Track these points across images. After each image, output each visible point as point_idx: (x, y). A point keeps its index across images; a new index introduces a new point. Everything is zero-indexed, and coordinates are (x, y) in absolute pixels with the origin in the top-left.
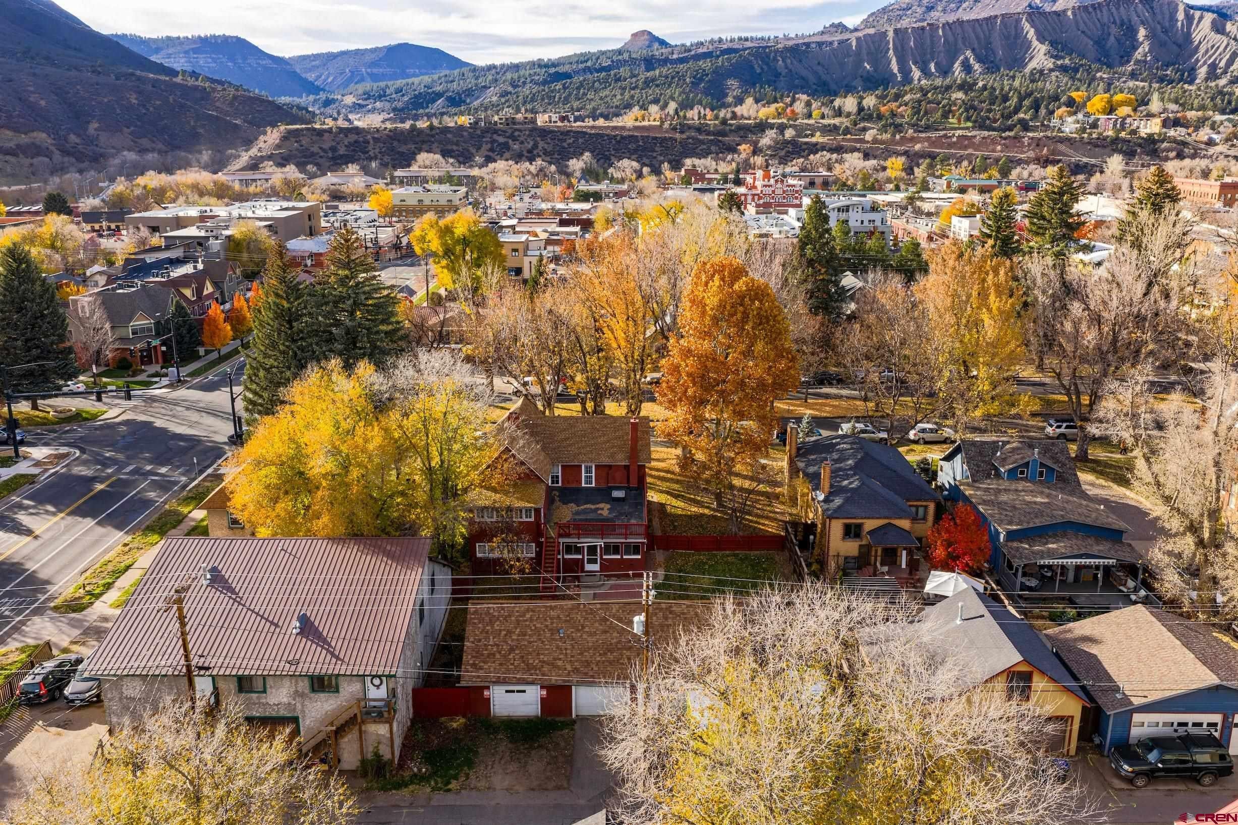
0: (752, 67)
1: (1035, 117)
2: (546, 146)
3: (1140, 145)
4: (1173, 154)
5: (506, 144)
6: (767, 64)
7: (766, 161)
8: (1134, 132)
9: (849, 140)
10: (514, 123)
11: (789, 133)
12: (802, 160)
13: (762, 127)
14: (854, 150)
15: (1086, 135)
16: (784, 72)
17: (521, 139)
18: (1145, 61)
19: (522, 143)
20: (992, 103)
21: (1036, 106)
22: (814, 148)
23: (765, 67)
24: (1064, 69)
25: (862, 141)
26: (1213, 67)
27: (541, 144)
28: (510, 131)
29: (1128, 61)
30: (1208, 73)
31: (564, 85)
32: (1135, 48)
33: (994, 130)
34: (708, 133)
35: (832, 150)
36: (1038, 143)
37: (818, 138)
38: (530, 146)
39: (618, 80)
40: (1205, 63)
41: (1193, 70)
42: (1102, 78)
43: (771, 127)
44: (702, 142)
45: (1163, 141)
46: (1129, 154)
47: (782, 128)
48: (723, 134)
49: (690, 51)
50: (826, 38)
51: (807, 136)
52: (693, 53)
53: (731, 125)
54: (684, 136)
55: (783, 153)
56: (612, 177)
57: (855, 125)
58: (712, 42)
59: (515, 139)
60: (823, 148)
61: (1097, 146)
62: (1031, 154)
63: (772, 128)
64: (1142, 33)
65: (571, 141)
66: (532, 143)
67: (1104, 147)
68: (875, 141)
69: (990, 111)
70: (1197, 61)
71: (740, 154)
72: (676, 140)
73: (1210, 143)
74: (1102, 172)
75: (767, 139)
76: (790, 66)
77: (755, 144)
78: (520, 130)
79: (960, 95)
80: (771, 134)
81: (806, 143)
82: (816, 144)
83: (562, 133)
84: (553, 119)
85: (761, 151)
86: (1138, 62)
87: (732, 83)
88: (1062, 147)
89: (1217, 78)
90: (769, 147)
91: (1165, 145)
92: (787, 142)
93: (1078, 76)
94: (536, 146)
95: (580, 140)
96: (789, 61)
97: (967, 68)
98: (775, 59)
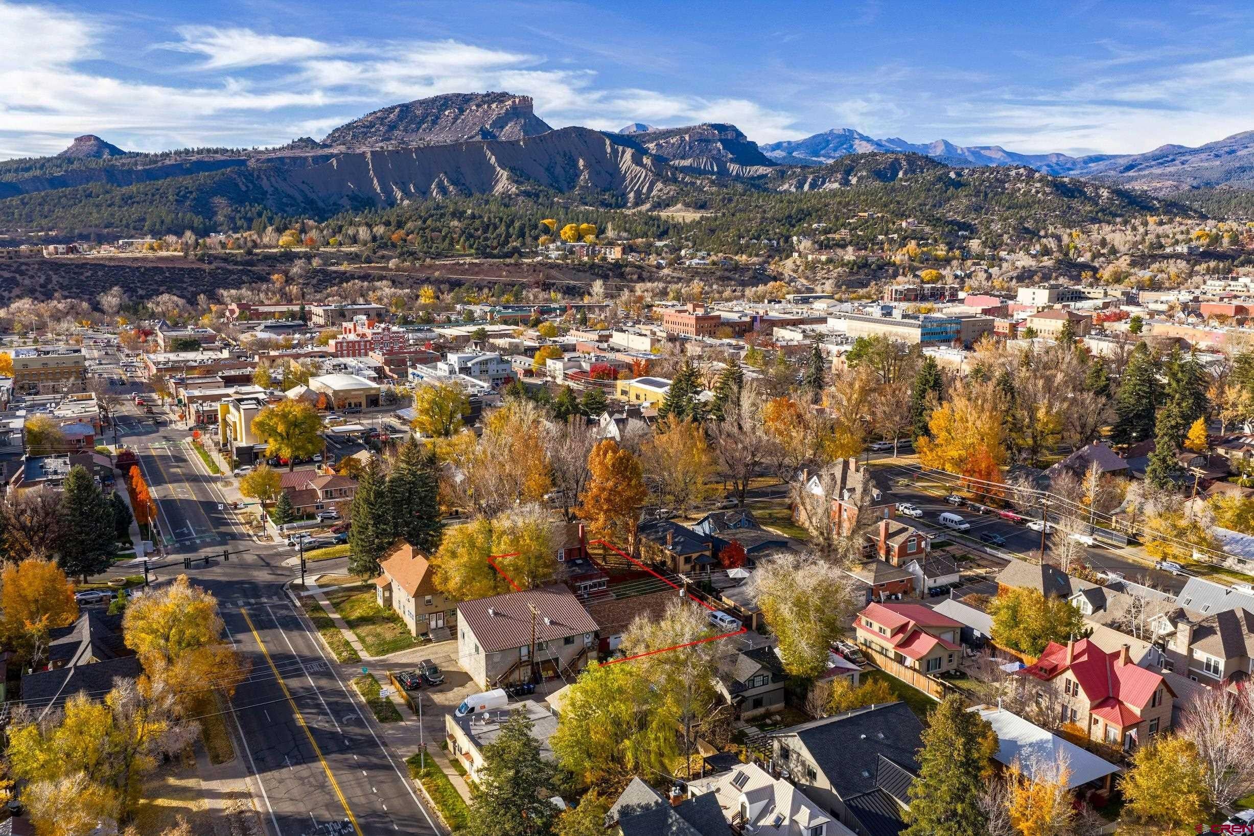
0: (236, 185)
1: (524, 244)
2: (61, 280)
3: (610, 270)
4: (635, 277)
5: (13, 279)
6: (252, 182)
7: (302, 289)
8: (604, 259)
9: (374, 268)
10: (19, 257)
11: (316, 263)
12: (336, 288)
13: (289, 257)
14: (381, 278)
15: (569, 261)
16: (270, 190)
17: (30, 273)
18: (587, 187)
19: (32, 277)
20: (485, 231)
21: (522, 234)
22: (345, 277)
23: (251, 186)
24: (527, 194)
25: (385, 268)
26: (638, 193)
27: (55, 278)
28: (15, 265)
29: (574, 187)
30: (635, 198)
31: (22, 200)
32: (578, 176)
33: (494, 257)
34: (236, 263)
35: (364, 278)
36: (534, 268)
37: (344, 267)
38: (42, 281)
39: (89, 196)
40: (632, 190)
41: (624, 195)
42: (559, 203)
43: (297, 256)
44: (231, 272)
45: (626, 266)
46: (605, 277)
47: (308, 257)
48: (251, 263)
49: (156, 162)
50: (298, 153)
51: (333, 264)
52: (160, 164)
53: (256, 254)
54: (213, 266)
55: (315, 281)
56: (153, 312)
57: (375, 253)
58: (178, 153)
59: (22, 273)
60: (353, 277)
61: (579, 271)
62: (531, 279)
63: (300, 258)
64: (581, 163)
65: (89, 274)
66: (43, 278)
67: (585, 271)
68: (398, 269)
69: (486, 239)
70: (626, 187)
71: (274, 283)
72: (204, 271)
73: (659, 267)
74: (589, 294)
75: (296, 269)
76: (276, 185)
77: (286, 273)
78: (26, 264)
79: (455, 223)
80: (300, 263)
81: (335, 272)
82: (345, 273)
83: (77, 266)
84: (60, 250)
85: (293, 279)
86: (582, 188)
87: (219, 201)
88: (553, 272)
89: (643, 203)
90: (301, 276)
91: (628, 269)
92: (316, 271)
93: (540, 200)
94: (49, 280)
95: (100, 273)
96: (272, 179)
97: (443, 190)
98: (259, 177)
